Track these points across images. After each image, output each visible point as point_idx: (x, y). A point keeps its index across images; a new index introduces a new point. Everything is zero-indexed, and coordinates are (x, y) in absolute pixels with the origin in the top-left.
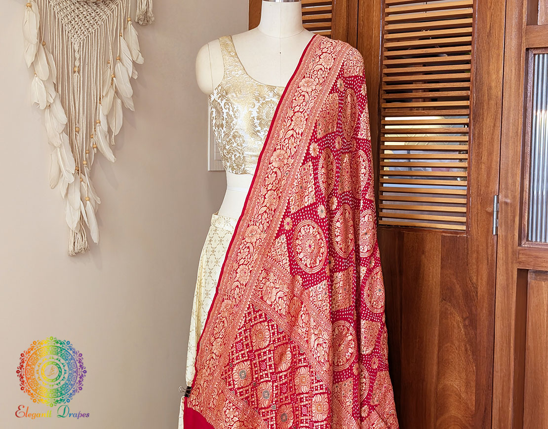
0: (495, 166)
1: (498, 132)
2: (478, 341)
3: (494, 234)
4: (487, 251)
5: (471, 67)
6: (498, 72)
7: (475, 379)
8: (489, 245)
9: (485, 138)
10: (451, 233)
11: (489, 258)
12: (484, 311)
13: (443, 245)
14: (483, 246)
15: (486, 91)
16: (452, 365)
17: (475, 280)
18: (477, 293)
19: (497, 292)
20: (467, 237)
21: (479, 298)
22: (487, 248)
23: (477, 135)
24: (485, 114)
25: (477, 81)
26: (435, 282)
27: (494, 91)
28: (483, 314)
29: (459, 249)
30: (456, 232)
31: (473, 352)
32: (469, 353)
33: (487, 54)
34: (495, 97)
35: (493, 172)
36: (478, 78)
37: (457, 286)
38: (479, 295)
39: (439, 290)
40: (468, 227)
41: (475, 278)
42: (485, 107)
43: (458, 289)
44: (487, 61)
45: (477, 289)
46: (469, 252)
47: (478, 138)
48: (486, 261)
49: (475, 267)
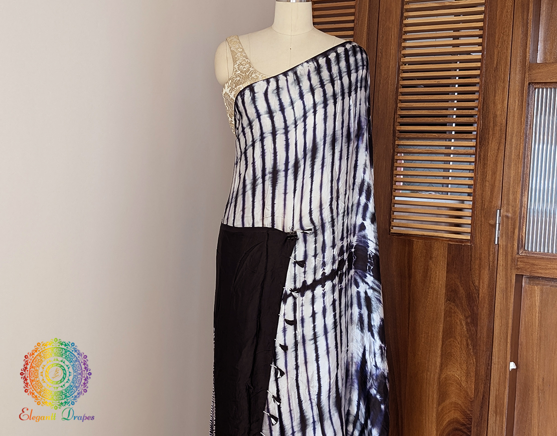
2: (478, 337)
3: (496, 243)
4: (489, 258)
7: (475, 370)
8: (491, 253)
10: (457, 242)
11: (491, 264)
12: (485, 310)
13: (449, 253)
14: (485, 253)
16: (454, 357)
17: (477, 284)
18: (479, 295)
19: (497, 294)
20: (471, 246)
21: (480, 299)
22: (489, 256)
23: (482, 156)
26: (441, 285)
27: (499, 119)
28: (484, 312)
29: (463, 256)
30: (461, 240)
31: (473, 347)
32: (470, 347)
34: (500, 124)
37: (461, 288)
39: (444, 292)
40: (471, 236)
41: (477, 281)
42: (491, 133)
43: (462, 291)
45: (479, 290)
46: (473, 259)
47: (484, 159)
48: (488, 267)
49: (477, 272)
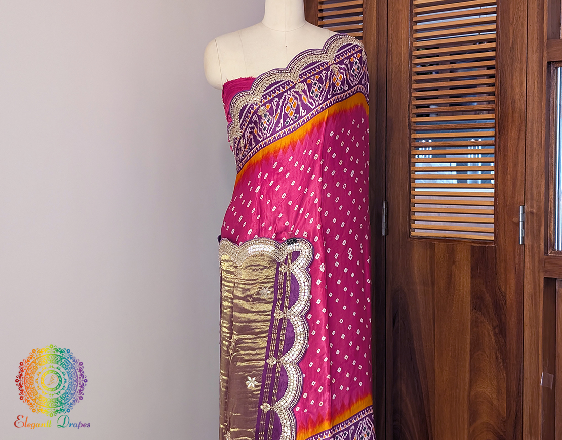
0: (520, 177)
1: (522, 144)
2: (508, 348)
3: (521, 244)
4: (514, 260)
5: (496, 81)
6: (521, 85)
7: (505, 386)
8: (517, 254)
9: (510, 150)
10: (480, 243)
11: (517, 267)
12: (513, 320)
13: (473, 256)
14: (510, 255)
15: (510, 104)
16: (483, 372)
17: (503, 289)
18: (506, 302)
19: (525, 301)
20: (495, 247)
21: (508, 307)
22: (515, 258)
23: (502, 147)
24: (510, 127)
25: (502, 94)
26: (466, 291)
27: (518, 105)
28: (512, 322)
29: (488, 258)
30: (485, 242)
31: (503, 360)
32: (500, 360)
33: (511, 68)
34: (519, 110)
35: (519, 183)
36: (502, 92)
37: (487, 295)
38: (507, 303)
39: (469, 299)
40: (495, 237)
41: (503, 287)
42: (510, 120)
43: (488, 299)
44: (511, 75)
45: (506, 297)
46: (498, 262)
47: (504, 150)
48: (514, 270)
49: (503, 276)
